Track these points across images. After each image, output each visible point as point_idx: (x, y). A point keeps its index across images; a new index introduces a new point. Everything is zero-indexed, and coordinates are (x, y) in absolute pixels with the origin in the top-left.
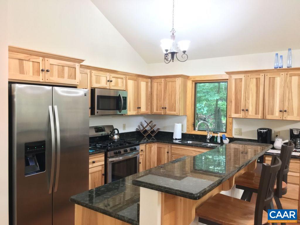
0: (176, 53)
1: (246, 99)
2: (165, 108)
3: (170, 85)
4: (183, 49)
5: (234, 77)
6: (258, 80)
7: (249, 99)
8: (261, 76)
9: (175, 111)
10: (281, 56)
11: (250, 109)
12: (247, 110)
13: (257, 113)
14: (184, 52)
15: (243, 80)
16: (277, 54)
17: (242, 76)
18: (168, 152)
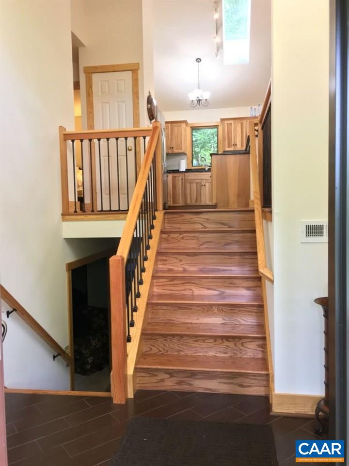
0: (201, 100)
1: (235, 137)
2: (173, 148)
3: (175, 129)
4: (205, 98)
5: (226, 122)
6: (242, 124)
7: (237, 137)
8: (244, 122)
9: (181, 149)
10: (255, 109)
11: (238, 144)
12: (236, 145)
13: (242, 146)
14: (206, 100)
15: (233, 124)
16: (252, 108)
17: (232, 122)
18: (182, 179)
